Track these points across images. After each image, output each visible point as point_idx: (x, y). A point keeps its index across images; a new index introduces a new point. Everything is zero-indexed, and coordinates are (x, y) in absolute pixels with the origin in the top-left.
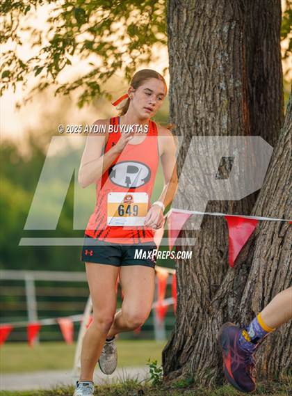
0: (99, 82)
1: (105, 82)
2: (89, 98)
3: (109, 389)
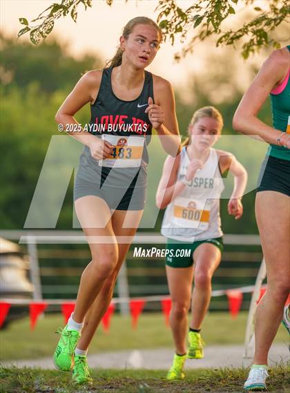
0: (266, 29)
1: (272, 29)
2: (255, 47)
3: (283, 374)
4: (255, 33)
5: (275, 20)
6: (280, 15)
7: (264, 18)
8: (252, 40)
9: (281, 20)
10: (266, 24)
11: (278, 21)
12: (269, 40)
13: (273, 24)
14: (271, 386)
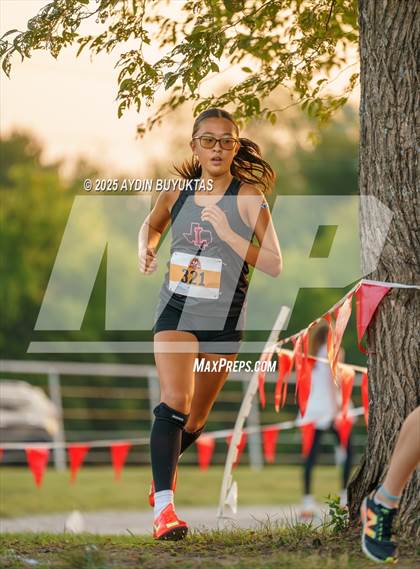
2: (243, 119)
3: (270, 537)
4: (243, 99)
5: (269, 83)
6: (276, 77)
7: (255, 79)
8: (240, 108)
9: (277, 83)
10: (258, 90)
11: (274, 84)
12: (261, 110)
13: (266, 89)
14: (255, 551)
